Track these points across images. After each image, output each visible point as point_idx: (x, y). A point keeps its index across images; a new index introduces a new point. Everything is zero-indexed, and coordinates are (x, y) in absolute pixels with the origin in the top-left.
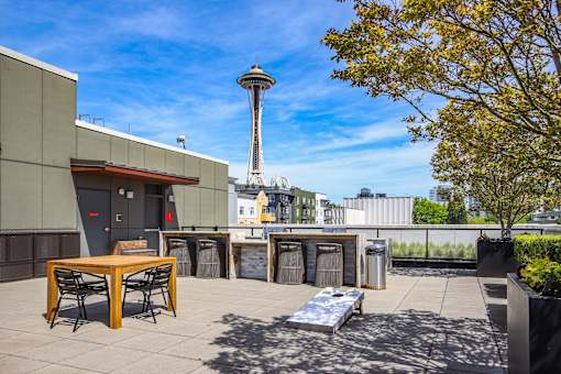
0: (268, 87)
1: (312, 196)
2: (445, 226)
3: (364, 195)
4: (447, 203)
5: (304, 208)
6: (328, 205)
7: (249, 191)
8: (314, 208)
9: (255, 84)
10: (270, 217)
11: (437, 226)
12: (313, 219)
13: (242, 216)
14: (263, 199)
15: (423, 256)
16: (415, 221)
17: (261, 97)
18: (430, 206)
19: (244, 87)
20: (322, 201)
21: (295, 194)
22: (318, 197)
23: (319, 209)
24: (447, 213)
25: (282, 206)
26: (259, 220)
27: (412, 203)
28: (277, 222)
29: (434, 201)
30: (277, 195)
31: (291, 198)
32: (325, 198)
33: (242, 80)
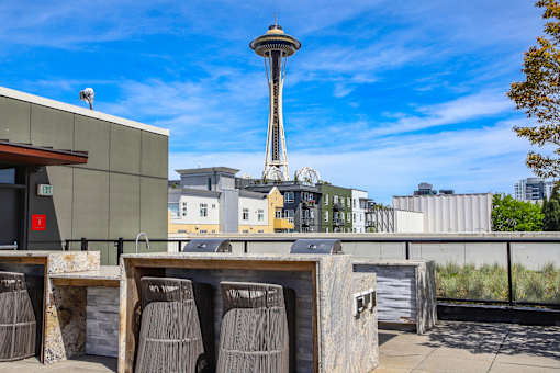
0: (291, 53)
1: (347, 193)
2: (540, 234)
3: (424, 191)
4: (541, 202)
5: (335, 210)
6: (370, 206)
7: (259, 188)
8: (351, 210)
9: (275, 49)
10: (287, 223)
11: (528, 235)
12: (350, 225)
13: (246, 222)
14: (276, 198)
15: (503, 297)
16: (495, 227)
17: (281, 65)
18: (518, 205)
19: (259, 53)
20: (360, 200)
21: (323, 191)
22: (356, 195)
23: (358, 211)
24: (543, 217)
25: (304, 208)
26: (272, 228)
27: (490, 203)
28: (296, 229)
29: (522, 199)
30: (297, 192)
31: (318, 196)
32: (365, 196)
33: (256, 45)
